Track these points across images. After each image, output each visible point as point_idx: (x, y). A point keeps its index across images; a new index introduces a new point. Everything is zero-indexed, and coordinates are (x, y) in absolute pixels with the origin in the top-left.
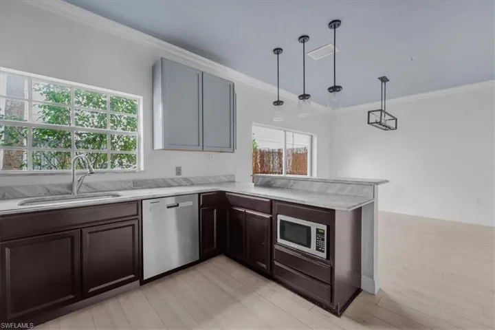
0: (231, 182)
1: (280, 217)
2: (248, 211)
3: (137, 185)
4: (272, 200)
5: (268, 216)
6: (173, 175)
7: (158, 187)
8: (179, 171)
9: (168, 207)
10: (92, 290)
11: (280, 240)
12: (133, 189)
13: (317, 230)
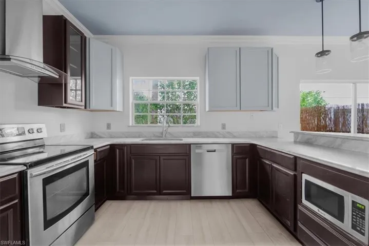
0: (273, 137)
1: (305, 177)
2: (275, 165)
3: (196, 135)
4: (296, 158)
5: (292, 173)
6: (219, 129)
7: (208, 137)
8: (224, 127)
9: (208, 151)
10: (164, 191)
11: (304, 201)
12: (193, 137)
13: (353, 202)
